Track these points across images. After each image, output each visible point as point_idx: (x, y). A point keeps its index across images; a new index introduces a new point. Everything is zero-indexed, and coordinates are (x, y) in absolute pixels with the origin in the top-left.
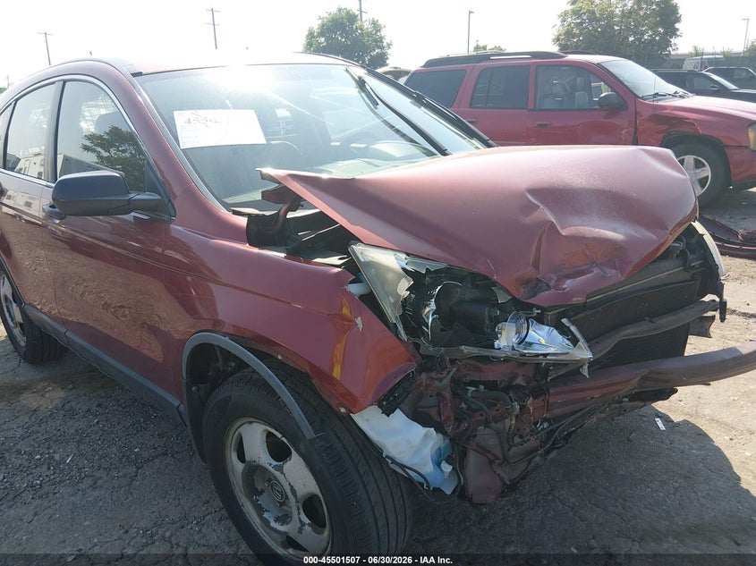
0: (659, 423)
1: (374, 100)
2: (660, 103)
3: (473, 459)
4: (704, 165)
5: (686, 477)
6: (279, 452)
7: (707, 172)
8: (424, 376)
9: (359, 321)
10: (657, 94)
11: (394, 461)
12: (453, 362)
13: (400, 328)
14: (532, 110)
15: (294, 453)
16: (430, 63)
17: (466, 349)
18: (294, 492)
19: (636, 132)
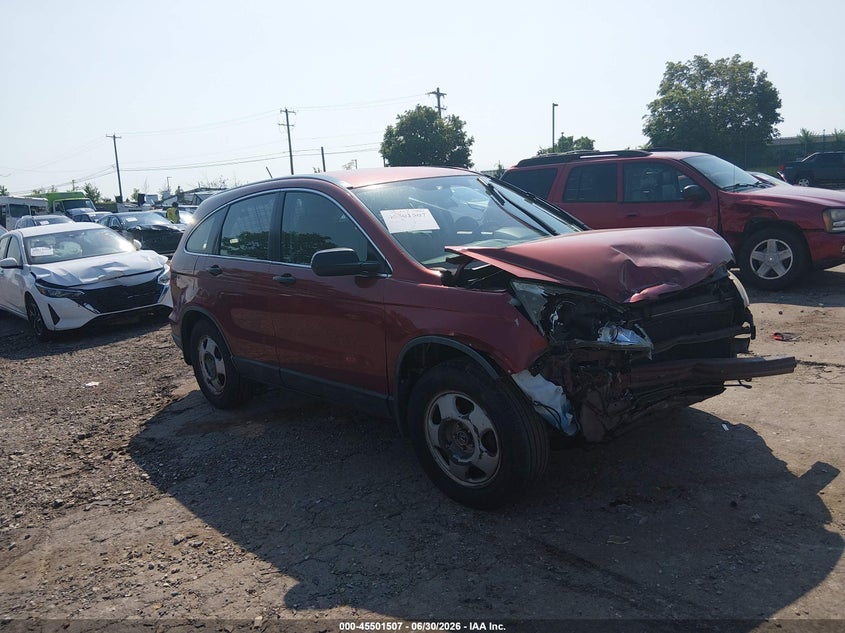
0: (725, 426)
1: (500, 200)
2: (740, 193)
3: (585, 410)
4: (786, 248)
5: (740, 454)
6: (464, 408)
7: (789, 253)
8: (553, 357)
9: (517, 321)
10: (738, 185)
11: (540, 404)
12: (571, 350)
13: (540, 327)
14: (622, 203)
15: (476, 407)
16: (523, 163)
17: (578, 341)
18: (476, 430)
19: (719, 219)
